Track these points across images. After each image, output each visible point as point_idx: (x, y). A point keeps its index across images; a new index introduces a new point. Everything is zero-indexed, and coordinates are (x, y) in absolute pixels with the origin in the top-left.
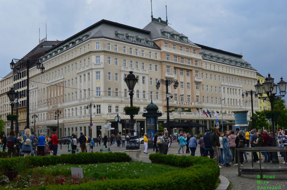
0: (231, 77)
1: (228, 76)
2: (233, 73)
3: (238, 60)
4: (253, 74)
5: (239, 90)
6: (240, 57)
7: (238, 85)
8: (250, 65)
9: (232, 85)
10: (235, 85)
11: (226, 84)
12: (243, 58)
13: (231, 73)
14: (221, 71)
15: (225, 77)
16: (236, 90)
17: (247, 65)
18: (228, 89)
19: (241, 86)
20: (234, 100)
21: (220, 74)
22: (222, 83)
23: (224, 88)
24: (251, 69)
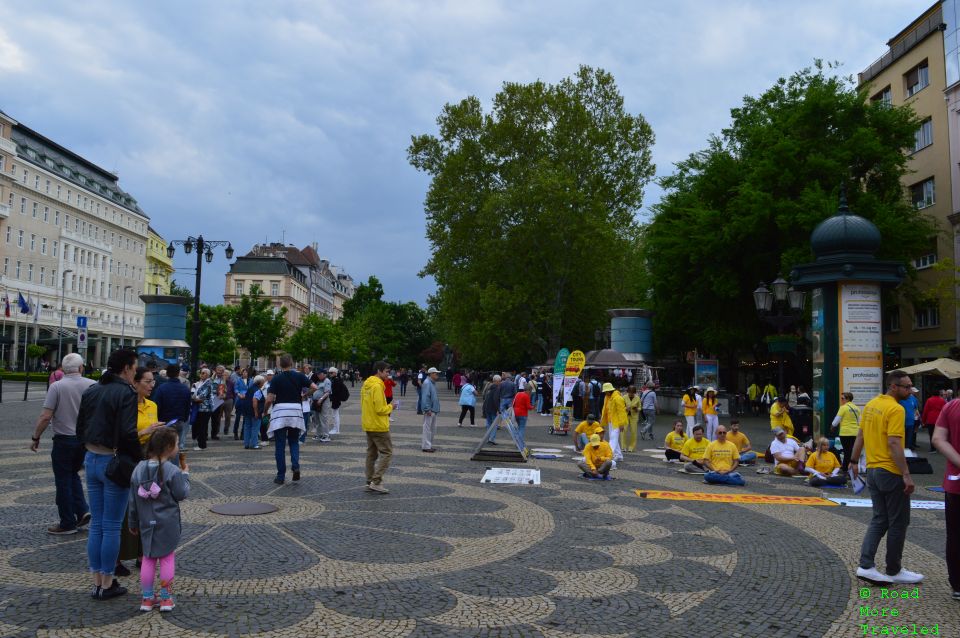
0: (88, 222)
1: (80, 216)
2: (94, 213)
3: (107, 184)
4: (140, 224)
5: (104, 258)
6: (112, 178)
7: (102, 246)
8: (135, 202)
9: (89, 242)
10: (96, 245)
11: (73, 236)
12: (118, 183)
13: (87, 210)
14: (63, 198)
15: (73, 218)
16: (96, 255)
17: (129, 200)
18: (76, 249)
19: (110, 249)
20: (88, 279)
21: (59, 209)
22: (64, 233)
23: (66, 246)
24: (137, 211)
